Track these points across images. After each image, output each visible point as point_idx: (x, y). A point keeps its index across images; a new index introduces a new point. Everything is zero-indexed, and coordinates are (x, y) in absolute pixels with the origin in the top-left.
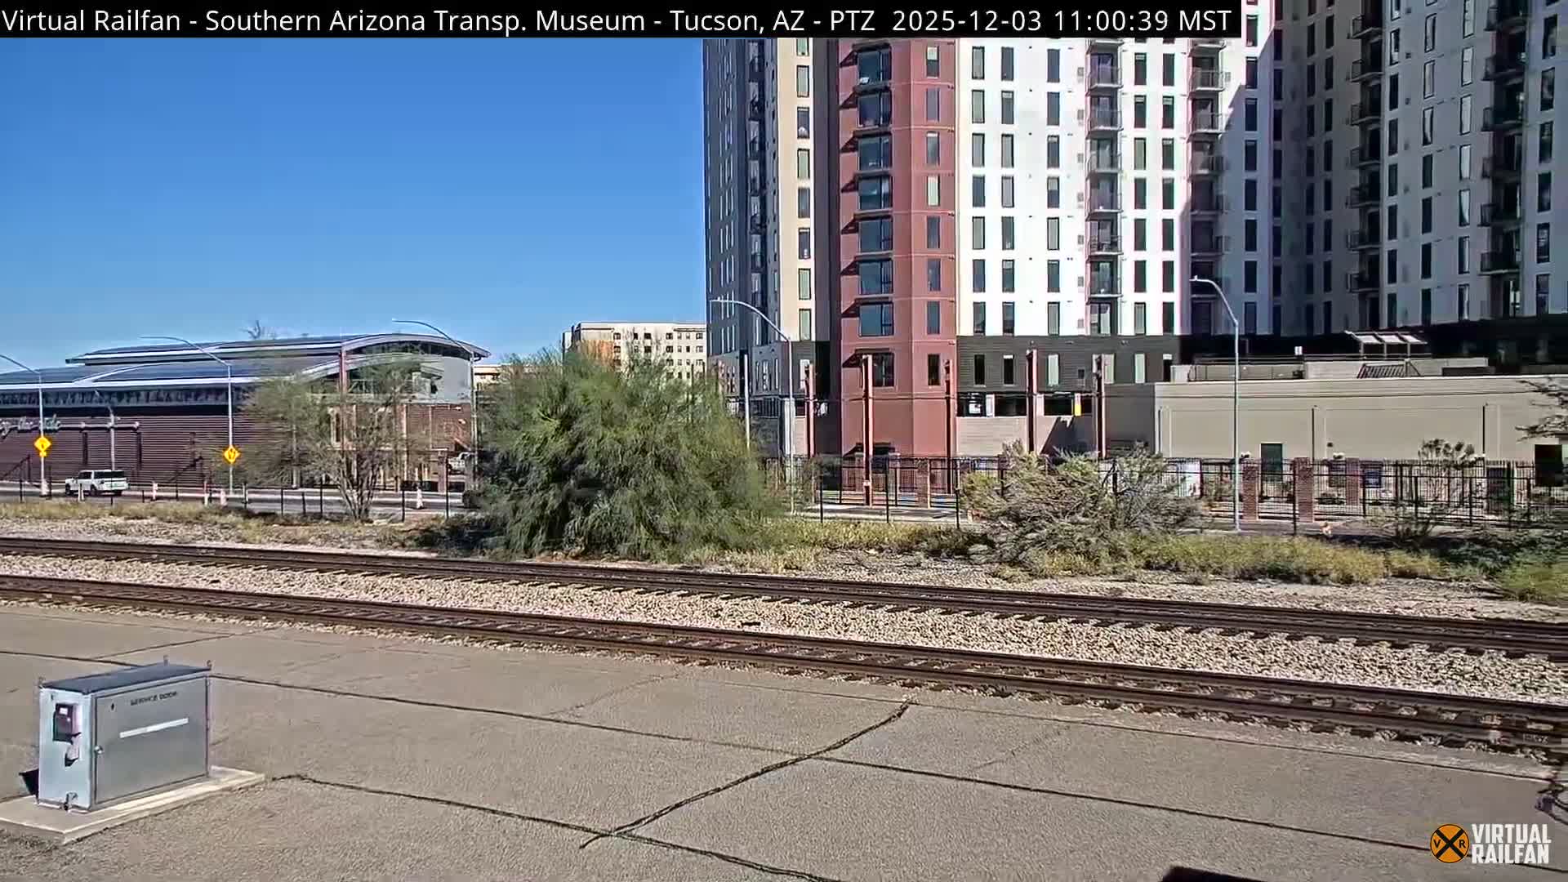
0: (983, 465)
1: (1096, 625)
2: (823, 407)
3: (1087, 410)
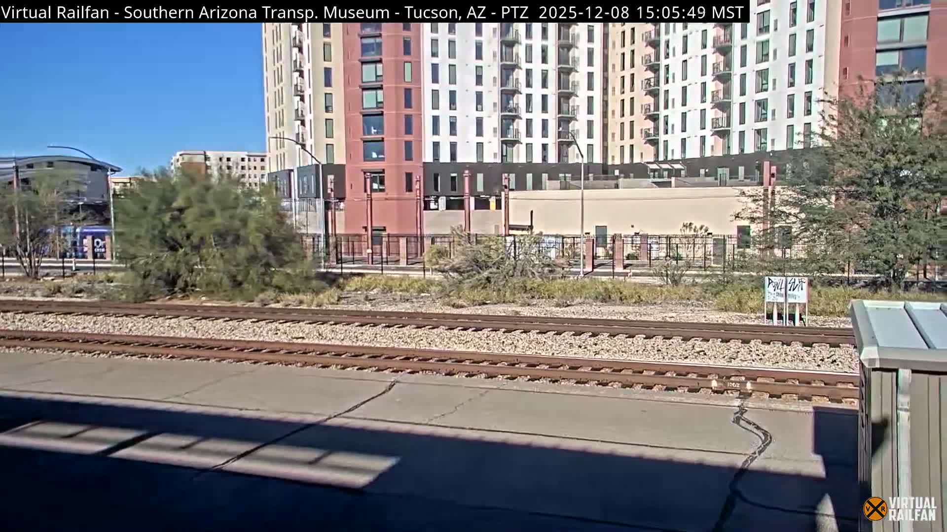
0: (438, 240)
1: (504, 332)
2: (342, 205)
3: (498, 206)
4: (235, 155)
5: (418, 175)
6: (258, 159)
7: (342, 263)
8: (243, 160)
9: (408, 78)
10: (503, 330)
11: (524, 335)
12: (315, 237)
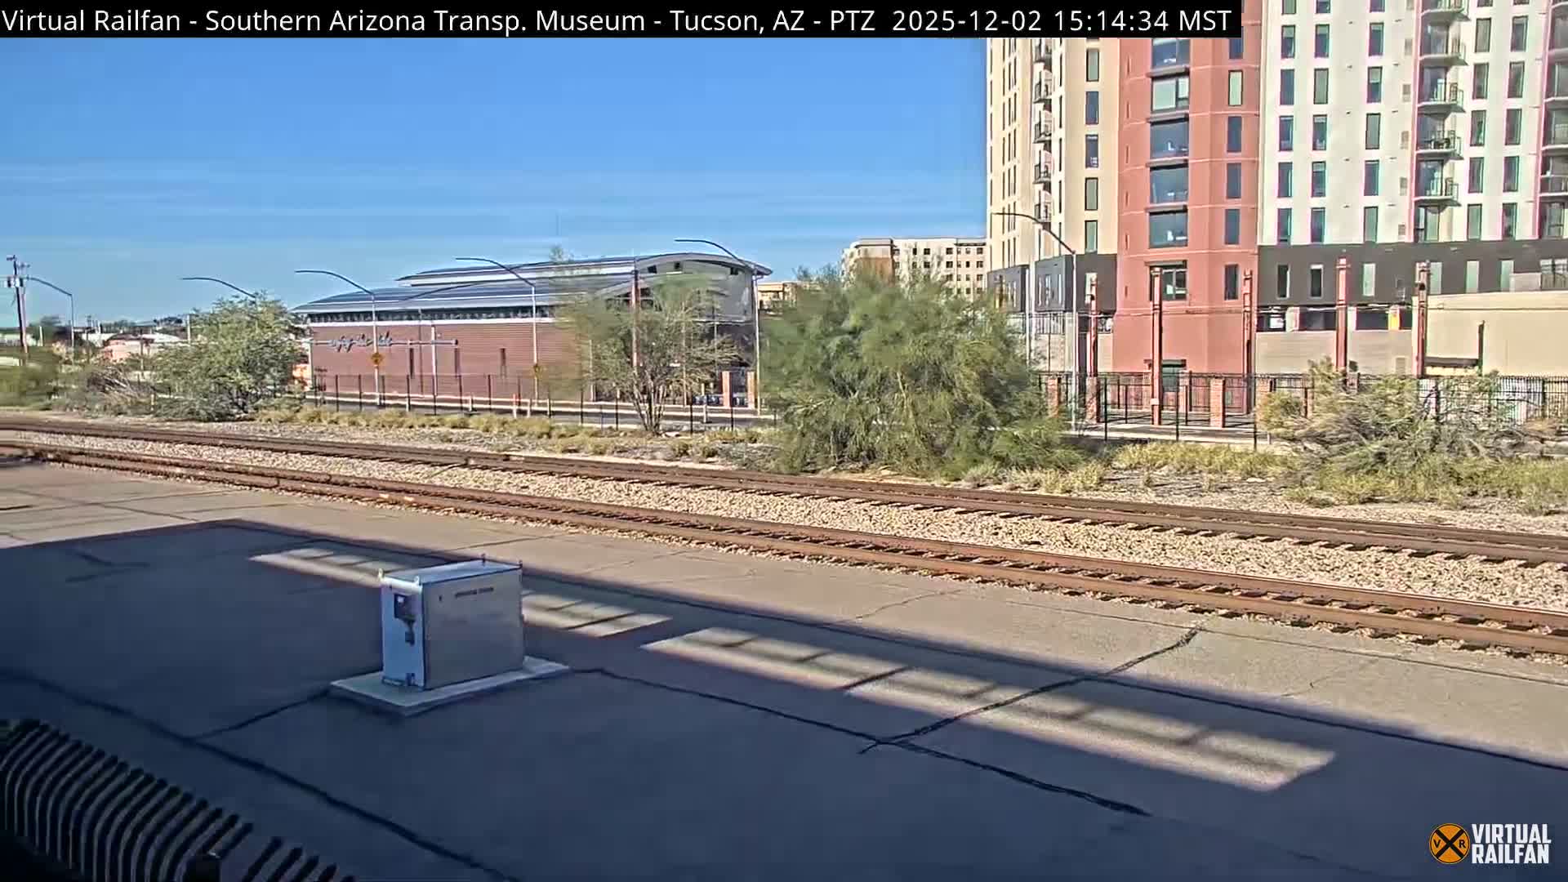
0: (1285, 383)
1: (1410, 556)
2: (1109, 323)
3: (1405, 322)
4: (938, 245)
5: (1248, 268)
6: (973, 249)
7: (1106, 422)
8: (949, 251)
9: (1235, 99)
10: (1410, 551)
11: (1453, 563)
12: (1062, 378)
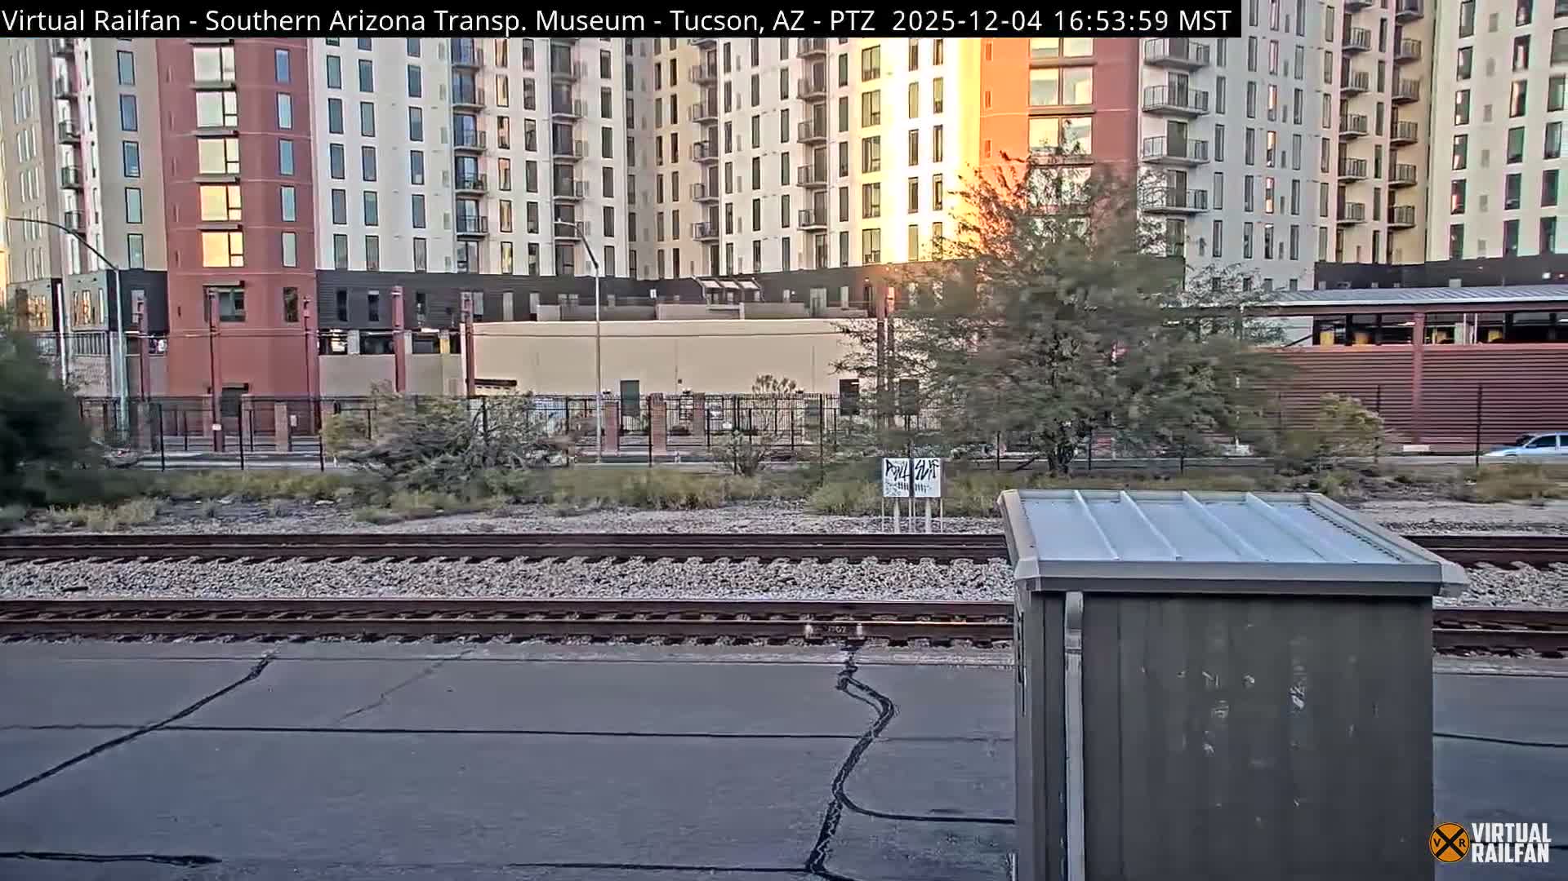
0: (347, 406)
1: (466, 563)
2: (161, 345)
3: (455, 347)
5: (307, 292)
7: (162, 450)
10: (466, 559)
11: (503, 566)
12: (109, 403)
